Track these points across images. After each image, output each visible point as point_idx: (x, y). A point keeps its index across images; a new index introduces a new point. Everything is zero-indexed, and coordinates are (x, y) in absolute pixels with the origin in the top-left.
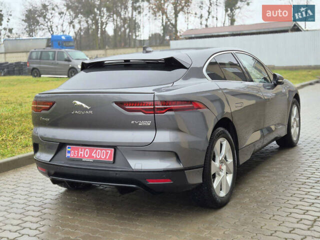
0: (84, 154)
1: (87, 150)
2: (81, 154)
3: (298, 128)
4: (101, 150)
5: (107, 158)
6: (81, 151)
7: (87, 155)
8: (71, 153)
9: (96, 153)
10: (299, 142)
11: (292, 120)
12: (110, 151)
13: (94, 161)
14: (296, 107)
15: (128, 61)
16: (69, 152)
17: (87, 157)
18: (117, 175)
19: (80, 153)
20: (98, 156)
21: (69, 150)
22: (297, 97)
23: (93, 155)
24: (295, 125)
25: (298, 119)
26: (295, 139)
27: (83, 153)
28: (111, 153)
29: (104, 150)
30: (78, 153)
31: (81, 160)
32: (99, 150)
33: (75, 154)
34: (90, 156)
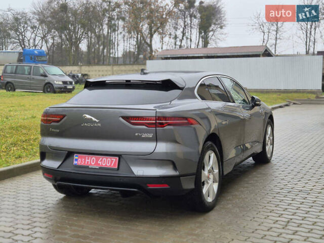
0: (91, 162)
1: (93, 158)
2: (88, 162)
3: (272, 146)
4: (107, 159)
5: (112, 165)
7: (93, 162)
8: (78, 160)
9: (101, 161)
10: (272, 159)
11: (267, 139)
12: (114, 160)
13: (101, 168)
14: (270, 127)
15: (129, 81)
16: (76, 160)
17: (94, 165)
18: (121, 180)
19: (87, 160)
20: (104, 163)
21: (77, 158)
22: (271, 118)
23: (99, 162)
24: (269, 143)
25: (271, 138)
26: (269, 156)
27: (89, 161)
28: (116, 161)
29: (109, 159)
30: (85, 161)
31: (87, 167)
32: (105, 158)
33: (82, 162)
34: (97, 164)
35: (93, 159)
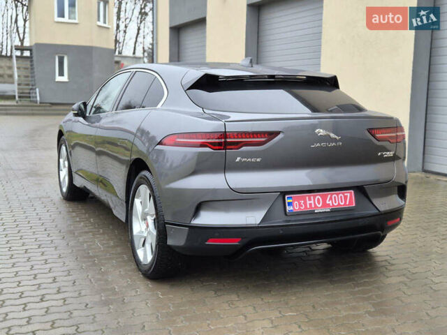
0: (316, 203)
1: (317, 197)
2: (310, 204)
4: (338, 195)
6: (310, 200)
7: (319, 204)
9: (331, 199)
13: (333, 211)
16: (290, 204)
17: (322, 207)
19: (308, 202)
20: (335, 202)
21: (290, 200)
23: (328, 202)
27: (312, 202)
29: (341, 194)
30: (305, 203)
32: (334, 195)
33: (300, 205)
34: (325, 205)
35: (318, 199)
